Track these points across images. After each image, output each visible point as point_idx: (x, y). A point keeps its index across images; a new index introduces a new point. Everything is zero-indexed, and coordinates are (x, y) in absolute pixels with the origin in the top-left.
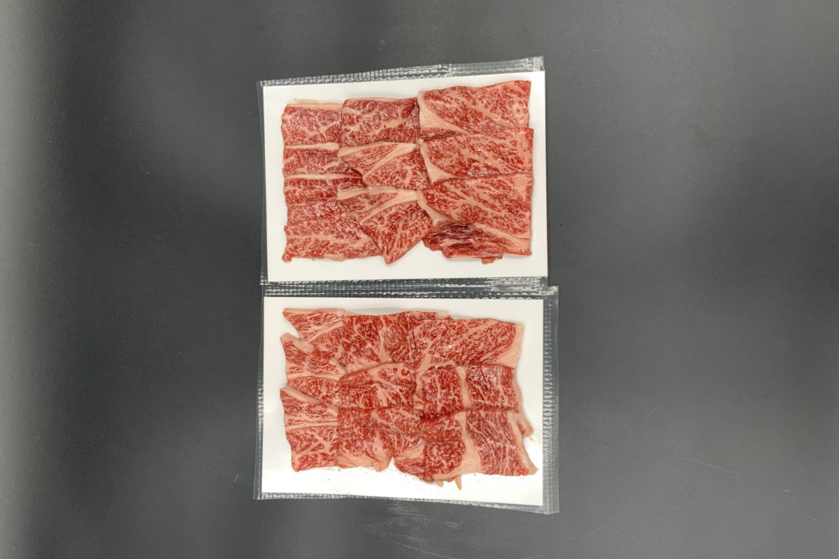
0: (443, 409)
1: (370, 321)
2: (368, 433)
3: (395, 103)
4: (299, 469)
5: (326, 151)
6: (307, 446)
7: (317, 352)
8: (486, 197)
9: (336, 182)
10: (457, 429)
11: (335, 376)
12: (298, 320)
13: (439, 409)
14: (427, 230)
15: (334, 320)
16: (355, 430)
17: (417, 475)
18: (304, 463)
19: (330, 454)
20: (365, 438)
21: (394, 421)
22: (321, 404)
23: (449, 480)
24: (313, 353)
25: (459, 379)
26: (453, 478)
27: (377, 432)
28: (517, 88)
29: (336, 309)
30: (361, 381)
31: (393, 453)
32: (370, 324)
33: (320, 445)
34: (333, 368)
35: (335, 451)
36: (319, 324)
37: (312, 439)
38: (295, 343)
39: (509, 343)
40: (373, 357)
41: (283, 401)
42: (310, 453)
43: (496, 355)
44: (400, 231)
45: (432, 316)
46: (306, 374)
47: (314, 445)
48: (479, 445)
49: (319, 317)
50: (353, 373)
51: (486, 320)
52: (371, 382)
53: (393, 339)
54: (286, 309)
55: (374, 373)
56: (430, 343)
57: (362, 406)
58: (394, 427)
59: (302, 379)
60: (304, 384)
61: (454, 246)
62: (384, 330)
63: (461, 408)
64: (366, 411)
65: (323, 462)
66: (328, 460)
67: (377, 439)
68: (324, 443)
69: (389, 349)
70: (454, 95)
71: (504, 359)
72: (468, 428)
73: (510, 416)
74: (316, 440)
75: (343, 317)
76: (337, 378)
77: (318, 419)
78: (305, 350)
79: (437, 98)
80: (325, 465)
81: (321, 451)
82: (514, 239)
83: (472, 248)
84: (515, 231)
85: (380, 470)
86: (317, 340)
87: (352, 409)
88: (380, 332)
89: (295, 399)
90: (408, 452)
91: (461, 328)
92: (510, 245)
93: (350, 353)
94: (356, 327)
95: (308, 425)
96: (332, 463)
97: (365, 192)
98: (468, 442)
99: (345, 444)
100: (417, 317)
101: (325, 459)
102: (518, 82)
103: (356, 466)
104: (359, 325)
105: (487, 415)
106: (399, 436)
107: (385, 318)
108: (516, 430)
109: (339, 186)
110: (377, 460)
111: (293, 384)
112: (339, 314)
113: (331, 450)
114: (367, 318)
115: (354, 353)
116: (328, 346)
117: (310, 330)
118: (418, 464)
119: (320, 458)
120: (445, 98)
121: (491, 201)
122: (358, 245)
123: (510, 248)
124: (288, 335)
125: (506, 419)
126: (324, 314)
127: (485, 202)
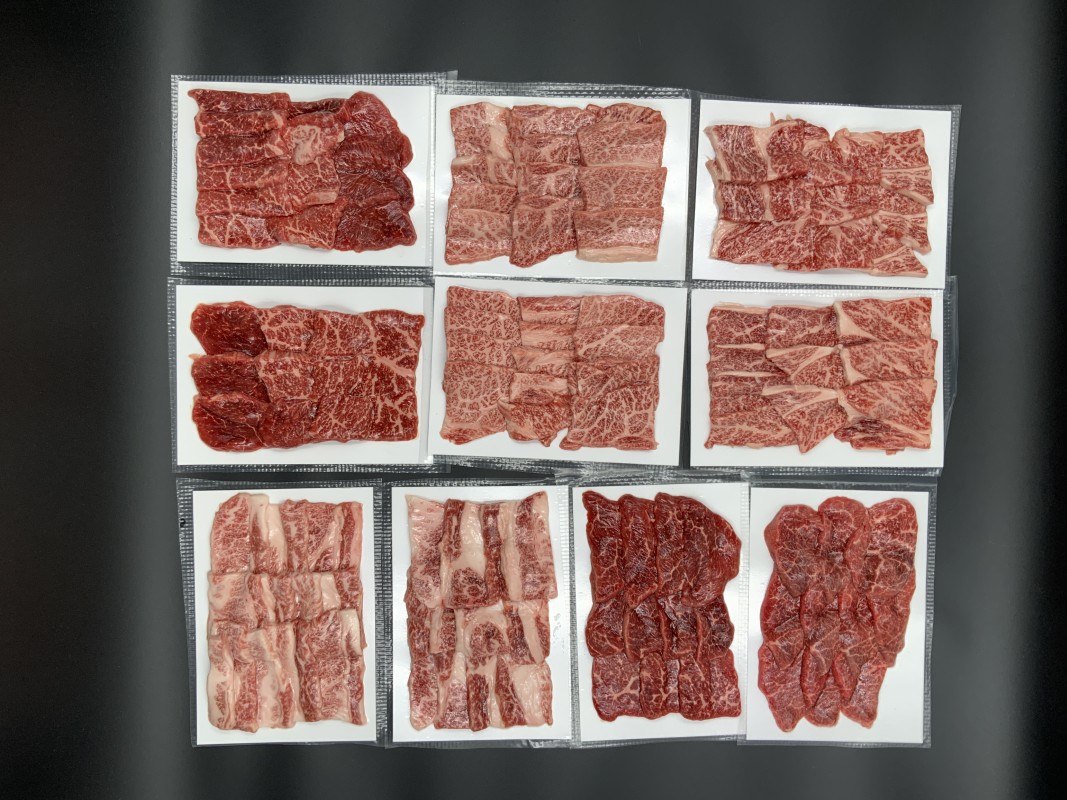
0: (787, 183)
1: (849, 263)
2: (854, 164)
3: (817, 311)
4: (918, 131)
5: (752, 350)
6: (910, 151)
7: (898, 236)
8: (897, 398)
9: (764, 379)
10: (776, 166)
11: (882, 215)
12: (915, 267)
13: (791, 183)
14: (840, 424)
15: (881, 266)
16: (866, 165)
17: (810, 125)
18: (914, 136)
19: (889, 145)
20: (856, 159)
21: (831, 173)
22: (897, 189)
23: (781, 121)
24: (902, 235)
25: (772, 210)
26: (777, 122)
27: (845, 164)
28: (922, 304)
29: (879, 275)
30: (860, 209)
31: (832, 146)
32: (849, 260)
33: (899, 152)
34: (885, 222)
35: (885, 147)
36: (895, 262)
37: (906, 158)
38: (918, 245)
39: (725, 241)
40: (847, 231)
41: (932, 192)
42: (907, 145)
43: (736, 230)
44: (816, 424)
45: (792, 267)
46: (909, 217)
47: (904, 153)
48: (754, 151)
49: (894, 269)
50: (866, 216)
51: (743, 262)
52: (850, 208)
53: (829, 247)
54: (924, 277)
55: (847, 216)
56: (795, 243)
57: (859, 187)
58: (831, 167)
59: (913, 213)
60: (911, 208)
61: (864, 439)
62: (837, 255)
63: (770, 183)
64: (856, 182)
65: (895, 137)
66: (891, 139)
67: (846, 158)
68: (895, 154)
69: (831, 238)
70: (869, 306)
71: (730, 227)
72: (765, 166)
73: (727, 176)
74: (902, 156)
75: (873, 268)
76: (881, 212)
77: (900, 175)
78: (909, 238)
79: (855, 309)
80: (894, 134)
81: (897, 147)
82: (918, 434)
83: (880, 441)
84: (918, 428)
85: (843, 130)
86: (897, 248)
87: (868, 184)
88: (841, 253)
89: (921, 193)
90: (818, 145)
91: (766, 255)
92: (915, 440)
93: (869, 234)
94: (862, 258)
95: (908, 170)
96: (887, 136)
97: (790, 389)
98: (763, 153)
99: (876, 153)
100: (804, 267)
101: (894, 140)
102: (922, 299)
103: (867, 134)
104: (859, 259)
105: (749, 177)
106: (825, 160)
107: (835, 266)
108: (723, 165)
109: (766, 384)
110: (846, 138)
111: (920, 208)
112: (876, 271)
113: (888, 148)
114: (852, 266)
115: (864, 234)
116: (887, 242)
117: (904, 257)
118: (809, 134)
119: (898, 141)
120: (861, 309)
121: (900, 401)
122: (779, 436)
123: (914, 442)
124: (923, 253)
125: (732, 174)
126: (890, 271)
127: (895, 402)
